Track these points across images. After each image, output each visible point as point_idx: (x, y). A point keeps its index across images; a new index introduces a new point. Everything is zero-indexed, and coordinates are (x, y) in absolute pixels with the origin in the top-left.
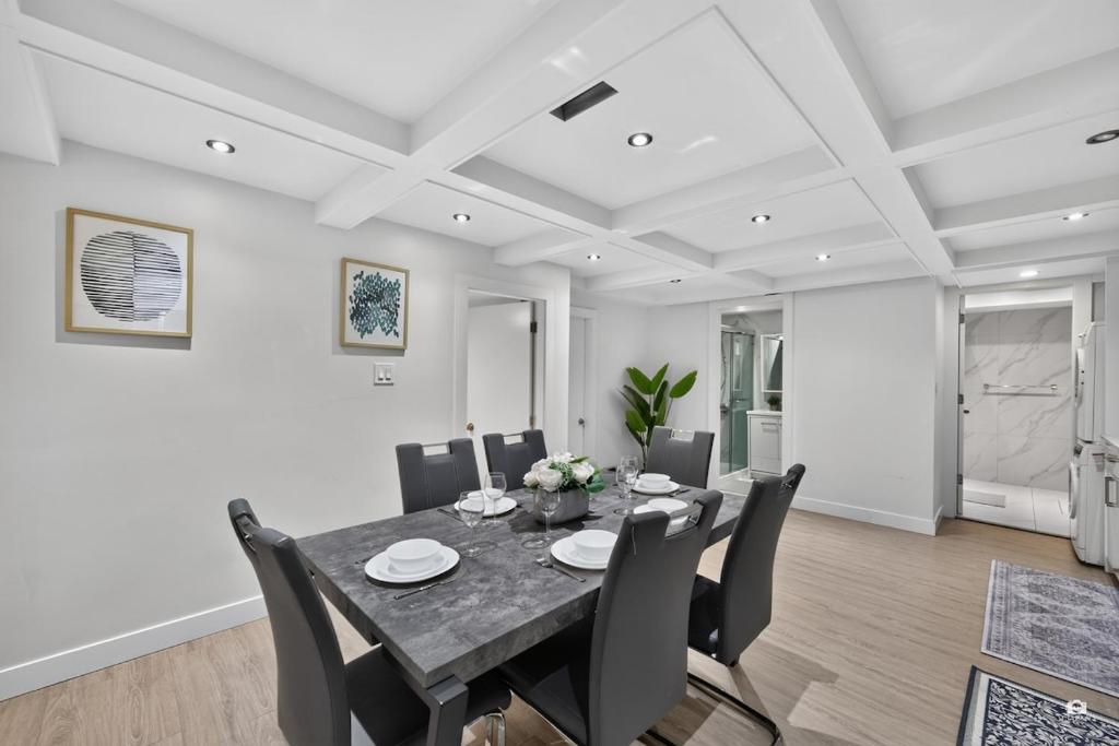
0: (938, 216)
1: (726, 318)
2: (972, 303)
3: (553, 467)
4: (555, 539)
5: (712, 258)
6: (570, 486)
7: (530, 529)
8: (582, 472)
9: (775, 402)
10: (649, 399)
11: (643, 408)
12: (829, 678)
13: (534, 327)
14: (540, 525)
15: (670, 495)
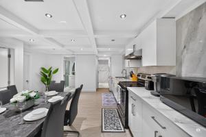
0: (98, 46)
1: (65, 58)
2: (100, 59)
3: (22, 95)
4: (24, 115)
5: (63, 46)
6: (29, 99)
7: (13, 115)
8: (32, 95)
9: (74, 74)
10: (47, 74)
11: (45, 76)
12: (85, 119)
13: (9, 56)
14: (18, 112)
15: (56, 95)
